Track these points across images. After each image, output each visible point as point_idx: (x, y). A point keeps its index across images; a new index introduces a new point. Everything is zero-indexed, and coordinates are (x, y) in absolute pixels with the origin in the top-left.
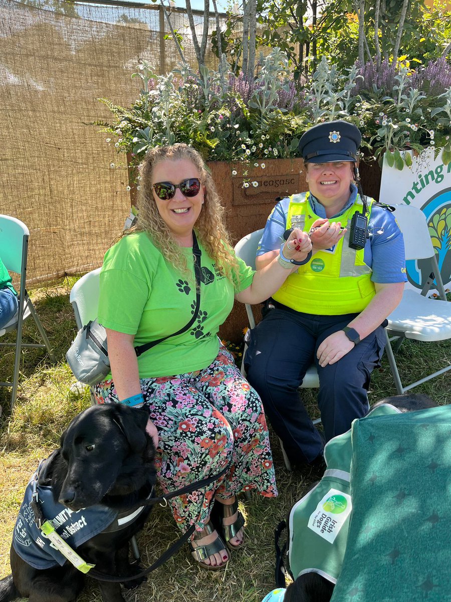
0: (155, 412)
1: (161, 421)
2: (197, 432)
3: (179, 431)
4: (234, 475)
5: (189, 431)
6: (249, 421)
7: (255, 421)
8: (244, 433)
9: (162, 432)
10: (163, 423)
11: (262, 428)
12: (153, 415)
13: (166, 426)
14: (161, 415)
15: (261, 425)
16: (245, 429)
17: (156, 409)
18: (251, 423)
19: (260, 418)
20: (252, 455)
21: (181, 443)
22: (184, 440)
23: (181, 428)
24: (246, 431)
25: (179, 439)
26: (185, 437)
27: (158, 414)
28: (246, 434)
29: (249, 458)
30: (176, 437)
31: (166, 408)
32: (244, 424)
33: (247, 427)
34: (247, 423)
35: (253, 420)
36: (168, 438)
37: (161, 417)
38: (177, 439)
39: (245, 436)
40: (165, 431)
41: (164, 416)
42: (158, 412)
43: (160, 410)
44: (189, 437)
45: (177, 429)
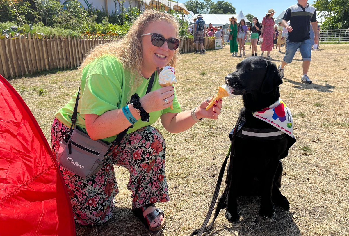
0: (79, 186)
1: (80, 194)
2: (96, 208)
3: (86, 205)
4: (141, 186)
5: (92, 206)
6: (145, 147)
7: (149, 147)
8: (142, 156)
9: (76, 200)
10: (80, 195)
11: (155, 152)
12: (78, 188)
13: (81, 198)
14: (82, 190)
15: (154, 150)
16: (142, 153)
17: (81, 185)
18: (146, 148)
19: (153, 145)
20: (153, 172)
21: (83, 212)
22: (86, 211)
23: (88, 203)
24: (143, 154)
25: (83, 210)
26: (88, 209)
27: (81, 188)
28: (143, 156)
29: (151, 174)
30: (81, 208)
31: (87, 186)
32: (141, 150)
33: (144, 151)
34: (144, 149)
35: (147, 147)
36: (77, 206)
37: (81, 191)
38: (81, 209)
39: (143, 158)
40: (78, 200)
41: (83, 191)
42: (81, 187)
43: (83, 186)
44: (90, 210)
45: (86, 203)
